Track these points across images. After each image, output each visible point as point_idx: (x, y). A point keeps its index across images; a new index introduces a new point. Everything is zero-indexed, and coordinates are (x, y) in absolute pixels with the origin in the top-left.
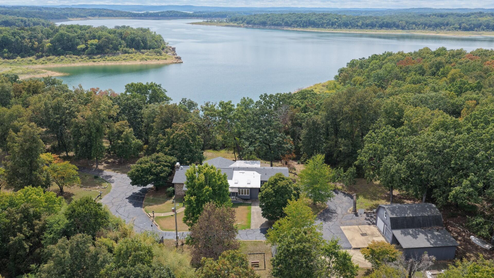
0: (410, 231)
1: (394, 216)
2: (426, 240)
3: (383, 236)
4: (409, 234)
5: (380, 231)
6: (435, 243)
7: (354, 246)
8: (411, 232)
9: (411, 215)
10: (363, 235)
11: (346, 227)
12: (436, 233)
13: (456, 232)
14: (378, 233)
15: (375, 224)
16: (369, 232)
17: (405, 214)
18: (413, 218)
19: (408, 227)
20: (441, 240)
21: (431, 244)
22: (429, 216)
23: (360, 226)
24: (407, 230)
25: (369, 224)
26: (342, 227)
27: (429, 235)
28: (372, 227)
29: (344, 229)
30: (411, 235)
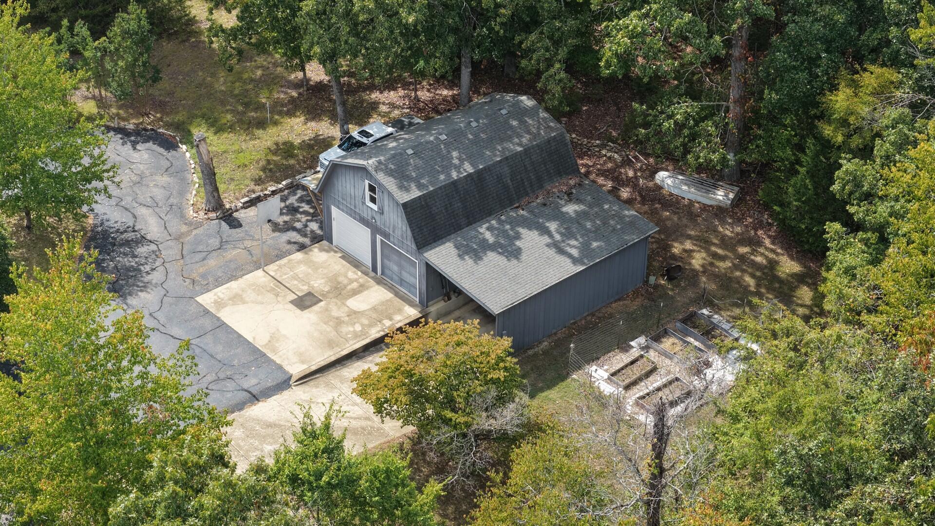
0: (485, 232)
1: (415, 193)
2: (552, 252)
3: (379, 282)
4: (486, 247)
5: (356, 264)
6: (585, 250)
7: (296, 369)
8: (489, 237)
9: (468, 168)
10: (304, 302)
11: (222, 292)
12: (571, 209)
13: (603, 173)
14: (353, 274)
15: (323, 237)
16: (319, 284)
17: (446, 169)
18: (477, 178)
19: (473, 218)
20: (597, 234)
21: (575, 261)
22: (527, 151)
23: (272, 268)
24: (470, 232)
25: (302, 247)
26: (206, 299)
27: (553, 226)
28: (318, 254)
29: (220, 304)
30: (493, 247)
